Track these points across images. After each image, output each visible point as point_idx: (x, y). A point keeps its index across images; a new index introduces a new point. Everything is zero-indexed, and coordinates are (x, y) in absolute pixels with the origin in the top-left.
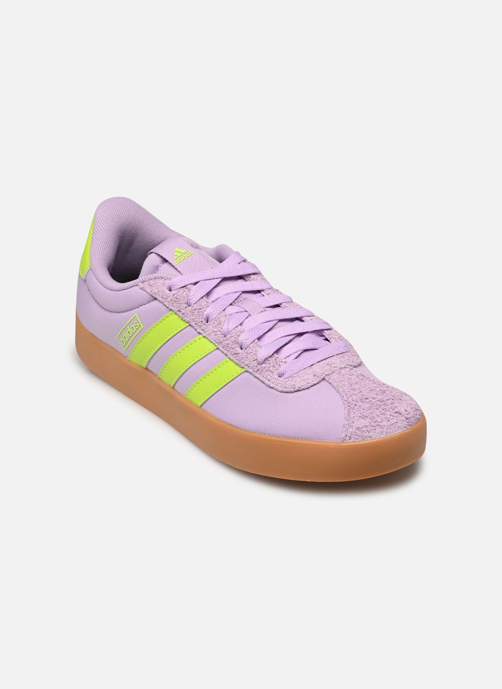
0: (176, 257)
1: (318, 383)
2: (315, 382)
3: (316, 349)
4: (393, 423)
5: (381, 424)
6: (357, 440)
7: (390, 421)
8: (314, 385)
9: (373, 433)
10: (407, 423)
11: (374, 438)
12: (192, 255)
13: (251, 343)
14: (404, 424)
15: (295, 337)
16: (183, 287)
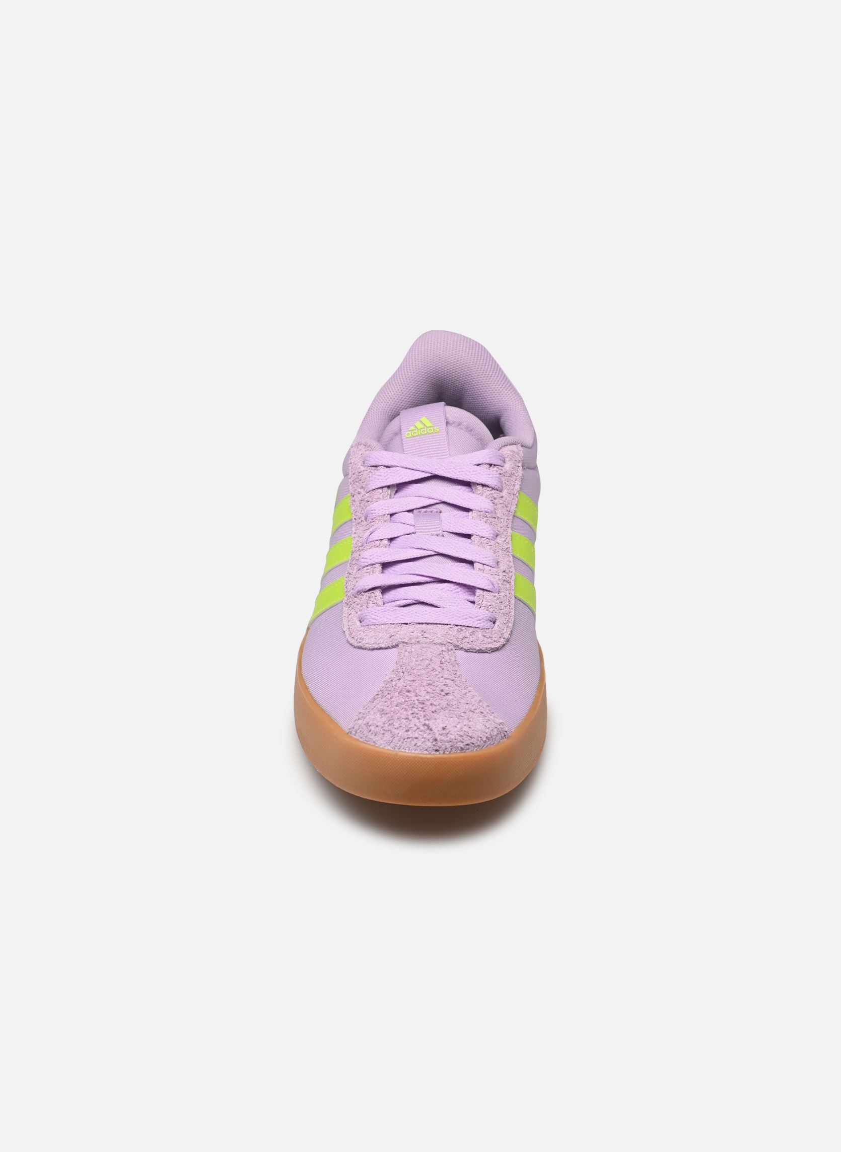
0: (413, 428)
1: (386, 649)
2: (383, 646)
3: (436, 607)
4: (411, 736)
5: (395, 730)
6: (360, 740)
7: (409, 733)
8: (381, 648)
9: (379, 738)
10: (432, 746)
11: (377, 745)
12: (435, 432)
13: (367, 566)
14: (426, 745)
15: (433, 582)
16: (373, 466)
